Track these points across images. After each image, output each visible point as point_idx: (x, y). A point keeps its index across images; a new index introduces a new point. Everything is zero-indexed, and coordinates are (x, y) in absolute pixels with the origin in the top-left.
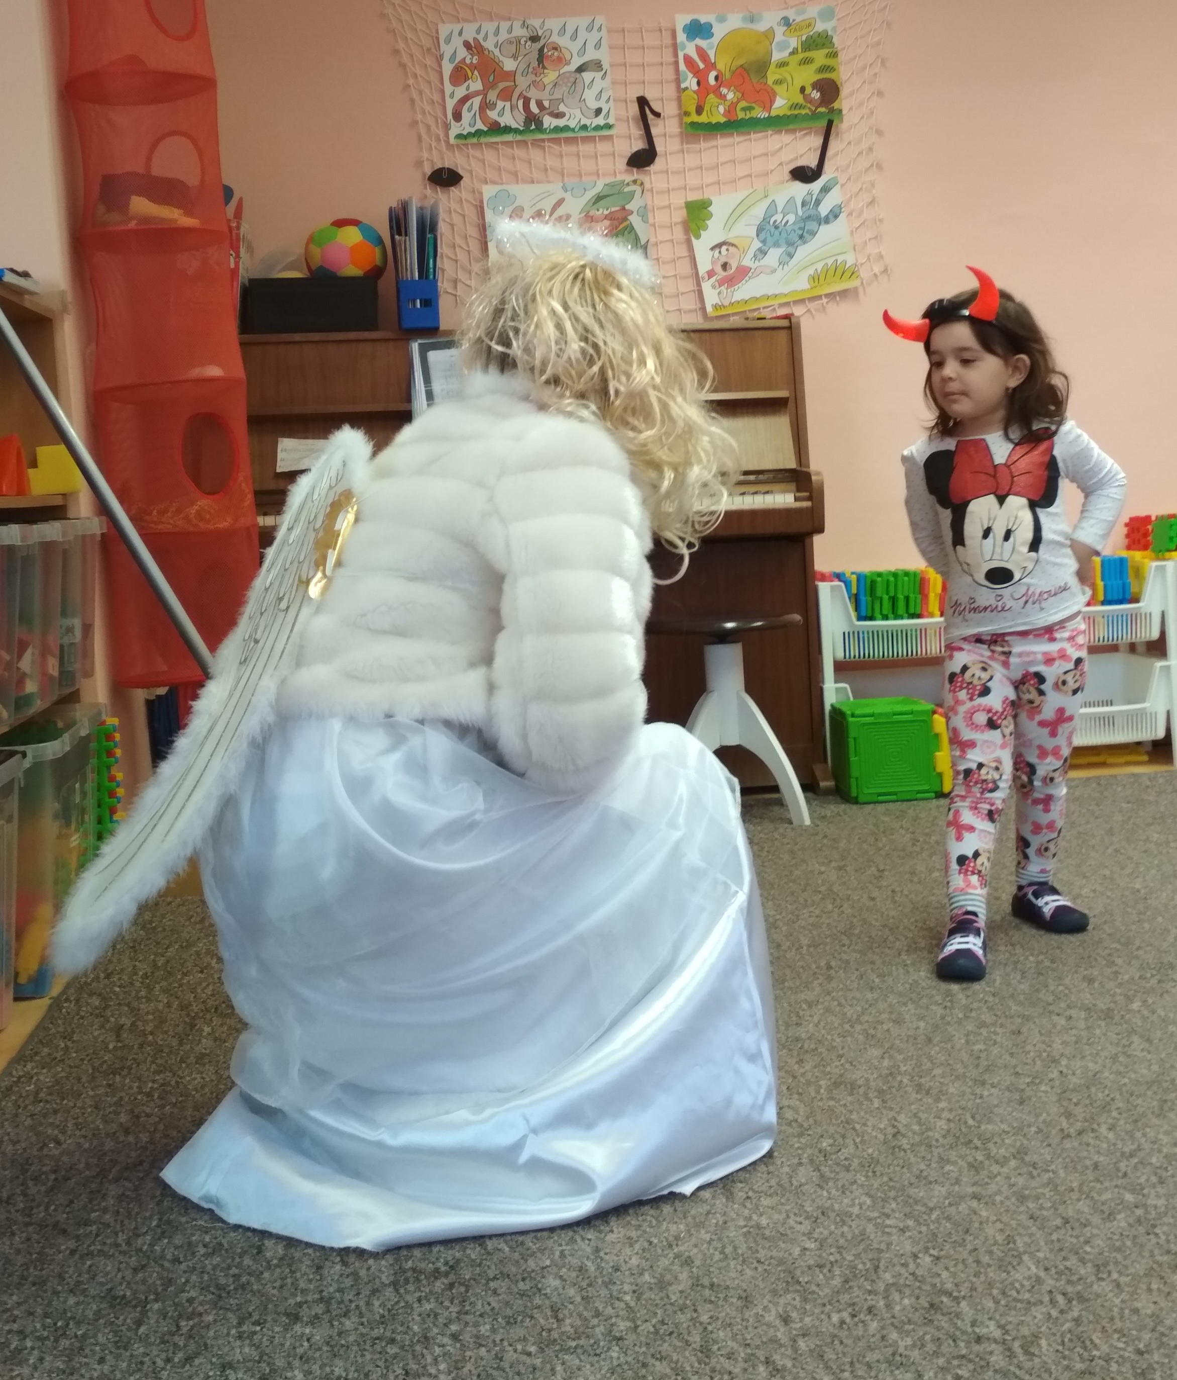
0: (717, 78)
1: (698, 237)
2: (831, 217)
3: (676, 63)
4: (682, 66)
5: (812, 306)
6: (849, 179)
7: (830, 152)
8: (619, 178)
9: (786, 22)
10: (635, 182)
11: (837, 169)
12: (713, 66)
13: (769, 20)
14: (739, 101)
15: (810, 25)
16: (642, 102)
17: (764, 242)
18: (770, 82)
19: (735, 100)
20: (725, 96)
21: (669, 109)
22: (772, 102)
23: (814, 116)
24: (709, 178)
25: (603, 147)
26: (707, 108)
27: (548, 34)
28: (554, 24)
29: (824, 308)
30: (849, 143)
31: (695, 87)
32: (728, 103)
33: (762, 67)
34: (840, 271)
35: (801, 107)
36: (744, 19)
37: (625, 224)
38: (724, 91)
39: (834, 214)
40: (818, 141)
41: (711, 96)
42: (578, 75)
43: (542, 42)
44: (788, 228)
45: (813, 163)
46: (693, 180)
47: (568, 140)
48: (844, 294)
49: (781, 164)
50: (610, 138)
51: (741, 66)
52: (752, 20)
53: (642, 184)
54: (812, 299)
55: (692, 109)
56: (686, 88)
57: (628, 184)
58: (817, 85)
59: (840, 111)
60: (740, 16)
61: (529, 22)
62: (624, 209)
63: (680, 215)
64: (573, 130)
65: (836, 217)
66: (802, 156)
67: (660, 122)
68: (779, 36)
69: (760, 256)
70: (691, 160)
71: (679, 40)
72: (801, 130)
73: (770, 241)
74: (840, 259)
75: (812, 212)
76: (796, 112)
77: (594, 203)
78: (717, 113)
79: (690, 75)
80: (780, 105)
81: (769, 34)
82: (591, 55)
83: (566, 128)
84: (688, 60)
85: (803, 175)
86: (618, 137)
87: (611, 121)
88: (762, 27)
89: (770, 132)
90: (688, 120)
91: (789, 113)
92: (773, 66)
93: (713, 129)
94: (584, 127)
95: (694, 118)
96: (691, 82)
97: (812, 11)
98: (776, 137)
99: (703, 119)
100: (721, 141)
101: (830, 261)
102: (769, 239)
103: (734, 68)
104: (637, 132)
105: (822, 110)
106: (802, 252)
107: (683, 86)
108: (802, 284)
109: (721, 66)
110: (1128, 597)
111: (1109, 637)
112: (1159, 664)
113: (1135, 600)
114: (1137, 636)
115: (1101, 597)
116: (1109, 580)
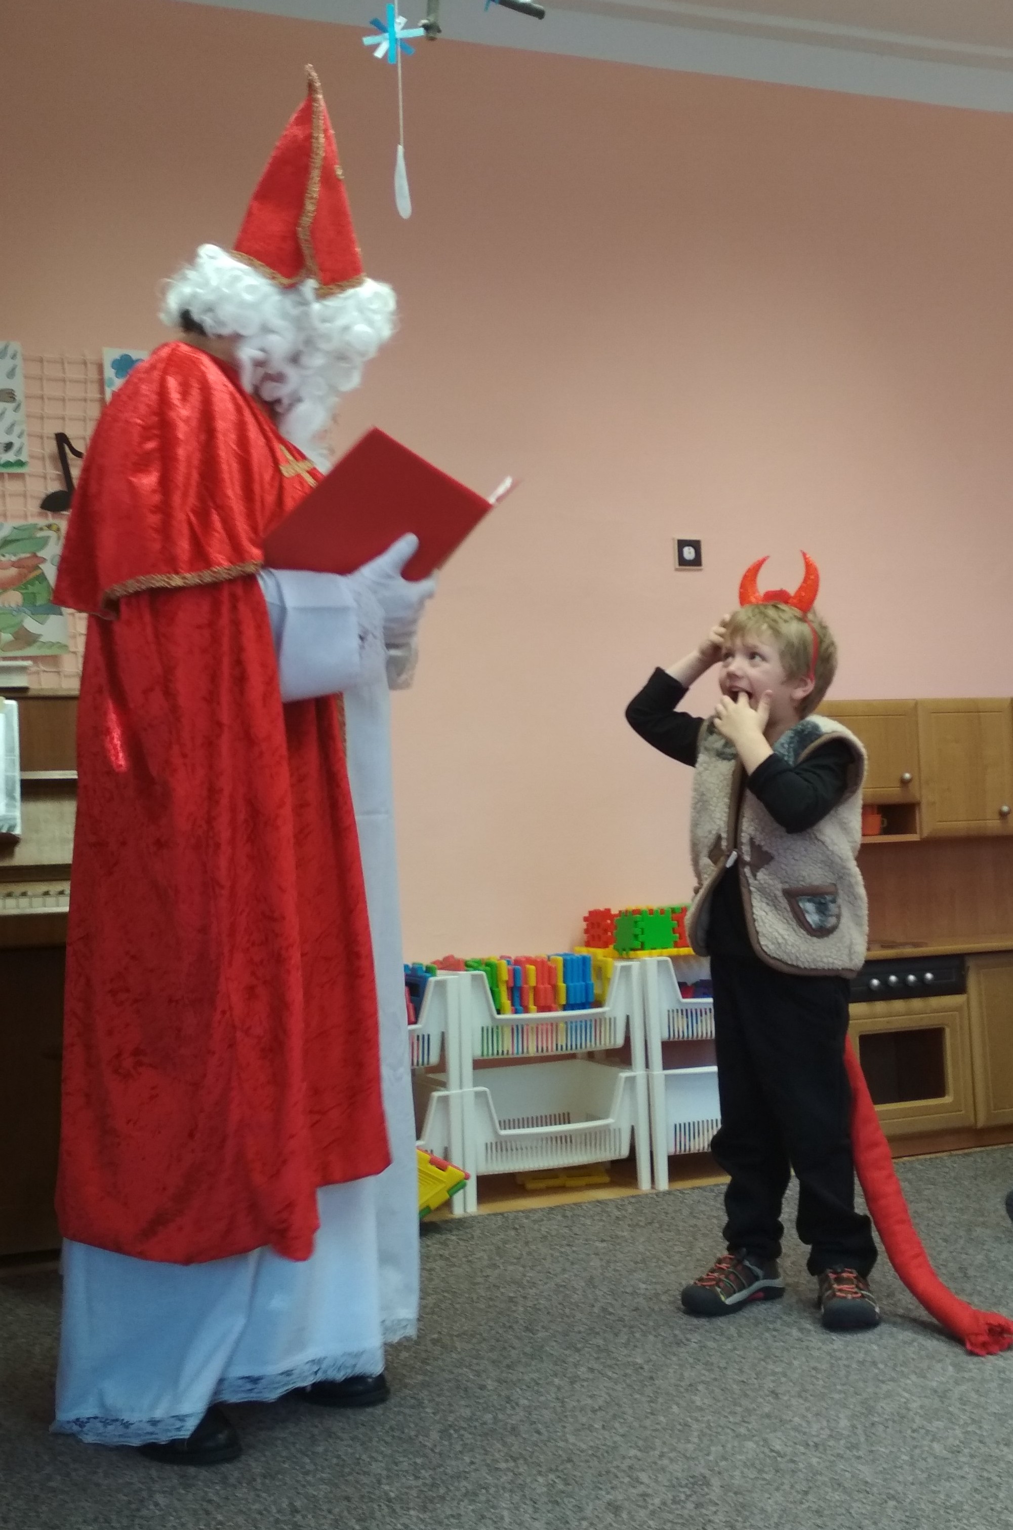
16: (61, 439)
25: (12, 486)
50: (21, 476)
71: (106, 375)
82: (3, 384)
86: (30, 475)
87: (23, 458)
104: (54, 472)
110: (591, 999)
111: (571, 1046)
112: (624, 1074)
113: (598, 1004)
114: (600, 1043)
115: (563, 1001)
116: (572, 982)
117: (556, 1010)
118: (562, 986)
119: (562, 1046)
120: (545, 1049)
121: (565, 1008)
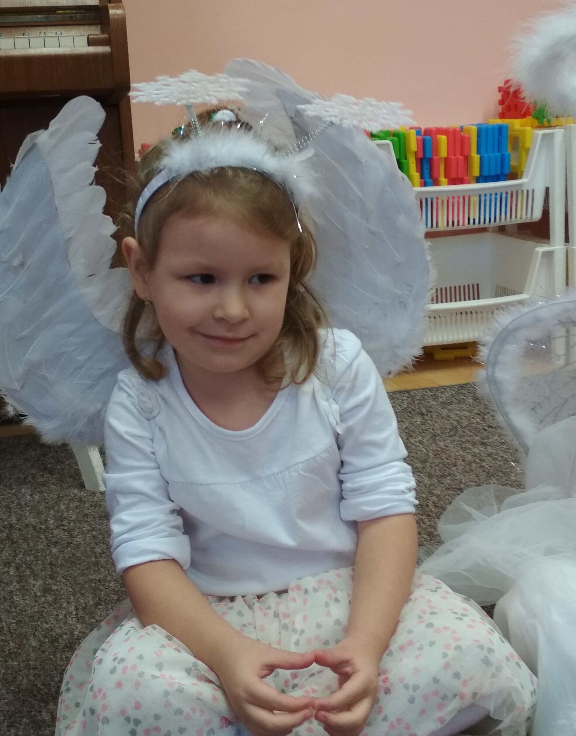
110: (507, 171)
111: (485, 220)
112: (541, 249)
113: (514, 176)
114: (516, 217)
115: (476, 172)
116: (487, 153)
117: (469, 183)
118: (476, 157)
119: (474, 220)
120: (456, 223)
121: (478, 180)
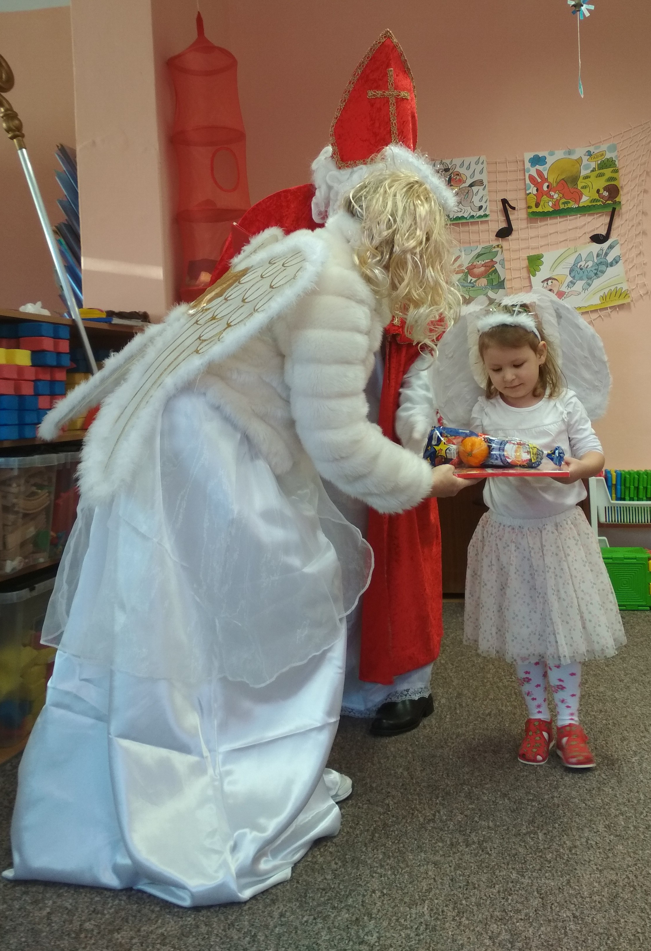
0: (548, 187)
1: (534, 275)
2: (614, 262)
3: (525, 179)
4: (528, 181)
5: (602, 313)
6: (626, 241)
7: (614, 226)
8: (491, 244)
9: (589, 153)
10: (498, 246)
11: (619, 235)
12: (546, 180)
13: (580, 152)
14: (561, 198)
15: (602, 155)
16: (505, 202)
17: (574, 277)
18: (579, 188)
19: (559, 198)
20: (553, 196)
21: (520, 205)
22: (580, 199)
23: (605, 206)
24: (543, 242)
25: (482, 227)
26: (542, 203)
27: (454, 167)
28: (457, 161)
29: (609, 315)
30: (626, 220)
31: (535, 192)
32: (554, 200)
33: (575, 179)
34: (619, 293)
35: (597, 201)
36: (564, 153)
37: (494, 268)
38: (552, 193)
39: (616, 261)
40: (607, 220)
41: (545, 196)
42: (470, 188)
43: (451, 171)
44: (588, 269)
45: (604, 233)
46: (533, 243)
47: (463, 224)
48: (621, 307)
49: (585, 233)
50: (487, 222)
51: (563, 179)
52: (570, 153)
53: (502, 247)
54: (601, 310)
55: (533, 205)
56: (530, 193)
57: (494, 247)
58: (606, 189)
59: (620, 202)
60: (564, 151)
61: (444, 161)
62: (492, 260)
63: (525, 263)
64: (466, 218)
65: (617, 262)
66: (597, 228)
67: (515, 212)
68: (585, 162)
69: (571, 285)
70: (532, 233)
71: (526, 167)
72: (597, 214)
73: (577, 276)
74: (619, 286)
75: (604, 260)
76: (594, 204)
77: (476, 258)
78: (548, 206)
79: (532, 186)
80: (585, 200)
81: (579, 161)
82: (477, 177)
83: (463, 217)
84: (531, 178)
85: (597, 239)
86: (491, 221)
87: (487, 213)
88: (575, 157)
89: (579, 216)
90: (530, 211)
91: (590, 204)
92: (581, 179)
93: (545, 215)
94: (473, 217)
95: (534, 209)
96: (533, 190)
97: (604, 147)
98: (583, 218)
99: (540, 209)
100: (549, 221)
101: (613, 288)
102: (577, 275)
103: (558, 180)
104: (502, 218)
105: (610, 202)
106: (597, 283)
107: (528, 192)
108: (596, 301)
109: (550, 180)
